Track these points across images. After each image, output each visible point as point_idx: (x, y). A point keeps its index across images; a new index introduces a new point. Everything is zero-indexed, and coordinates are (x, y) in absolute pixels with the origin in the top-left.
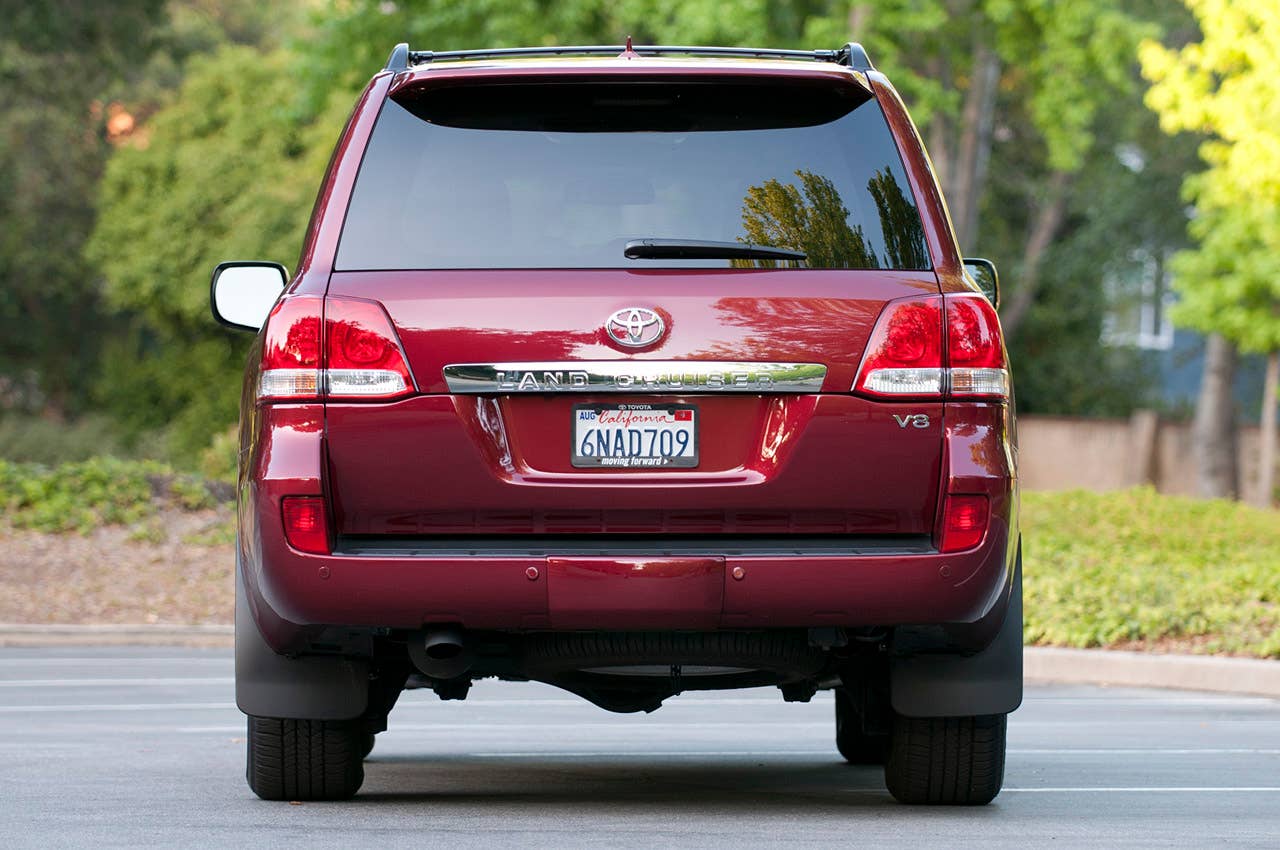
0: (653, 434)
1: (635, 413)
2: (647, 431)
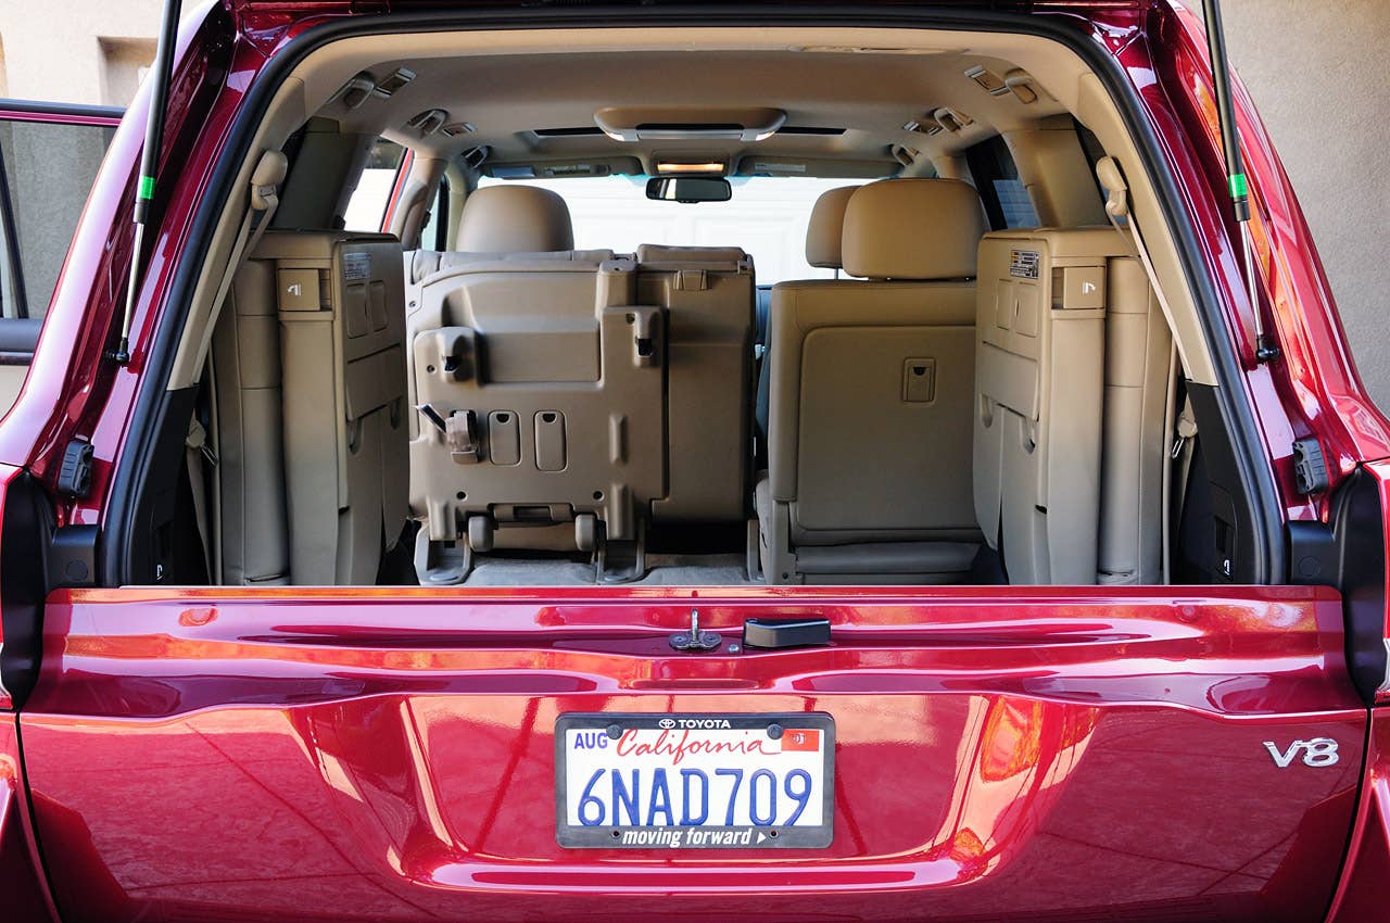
0: (733, 779)
1: (694, 735)
2: (720, 772)
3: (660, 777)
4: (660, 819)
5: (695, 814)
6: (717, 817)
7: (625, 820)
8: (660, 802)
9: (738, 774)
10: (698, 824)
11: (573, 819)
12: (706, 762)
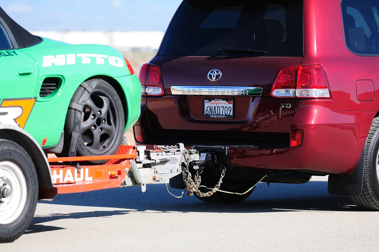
1: (219, 101)
2: (221, 107)
3: (215, 107)
4: (215, 113)
5: (219, 113)
6: (221, 114)
7: (211, 114)
8: (215, 111)
9: (223, 107)
10: (219, 115)
11: (205, 114)
12: (220, 105)
